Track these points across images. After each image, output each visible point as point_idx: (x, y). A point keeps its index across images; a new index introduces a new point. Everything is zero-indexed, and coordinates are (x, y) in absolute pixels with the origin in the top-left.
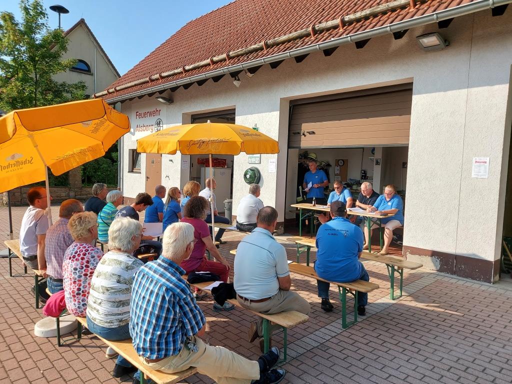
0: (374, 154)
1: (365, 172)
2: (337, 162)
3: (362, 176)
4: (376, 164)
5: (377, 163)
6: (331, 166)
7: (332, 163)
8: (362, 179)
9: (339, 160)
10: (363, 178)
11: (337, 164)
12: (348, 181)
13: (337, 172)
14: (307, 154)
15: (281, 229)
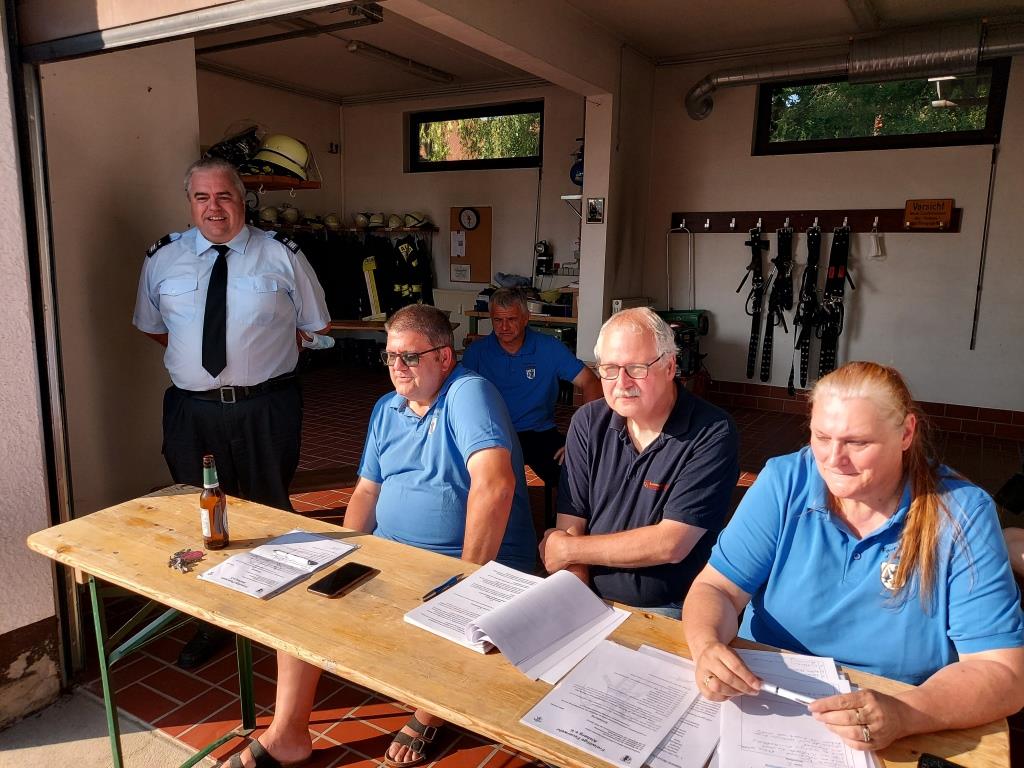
0: (580, 183)
1: (549, 250)
2: (457, 214)
3: (540, 263)
4: (589, 220)
5: (594, 216)
6: (437, 230)
7: (440, 220)
8: (539, 272)
9: (465, 209)
10: (543, 269)
11: (457, 224)
12: (493, 282)
13: (459, 250)
14: (248, 143)
15: (25, 676)
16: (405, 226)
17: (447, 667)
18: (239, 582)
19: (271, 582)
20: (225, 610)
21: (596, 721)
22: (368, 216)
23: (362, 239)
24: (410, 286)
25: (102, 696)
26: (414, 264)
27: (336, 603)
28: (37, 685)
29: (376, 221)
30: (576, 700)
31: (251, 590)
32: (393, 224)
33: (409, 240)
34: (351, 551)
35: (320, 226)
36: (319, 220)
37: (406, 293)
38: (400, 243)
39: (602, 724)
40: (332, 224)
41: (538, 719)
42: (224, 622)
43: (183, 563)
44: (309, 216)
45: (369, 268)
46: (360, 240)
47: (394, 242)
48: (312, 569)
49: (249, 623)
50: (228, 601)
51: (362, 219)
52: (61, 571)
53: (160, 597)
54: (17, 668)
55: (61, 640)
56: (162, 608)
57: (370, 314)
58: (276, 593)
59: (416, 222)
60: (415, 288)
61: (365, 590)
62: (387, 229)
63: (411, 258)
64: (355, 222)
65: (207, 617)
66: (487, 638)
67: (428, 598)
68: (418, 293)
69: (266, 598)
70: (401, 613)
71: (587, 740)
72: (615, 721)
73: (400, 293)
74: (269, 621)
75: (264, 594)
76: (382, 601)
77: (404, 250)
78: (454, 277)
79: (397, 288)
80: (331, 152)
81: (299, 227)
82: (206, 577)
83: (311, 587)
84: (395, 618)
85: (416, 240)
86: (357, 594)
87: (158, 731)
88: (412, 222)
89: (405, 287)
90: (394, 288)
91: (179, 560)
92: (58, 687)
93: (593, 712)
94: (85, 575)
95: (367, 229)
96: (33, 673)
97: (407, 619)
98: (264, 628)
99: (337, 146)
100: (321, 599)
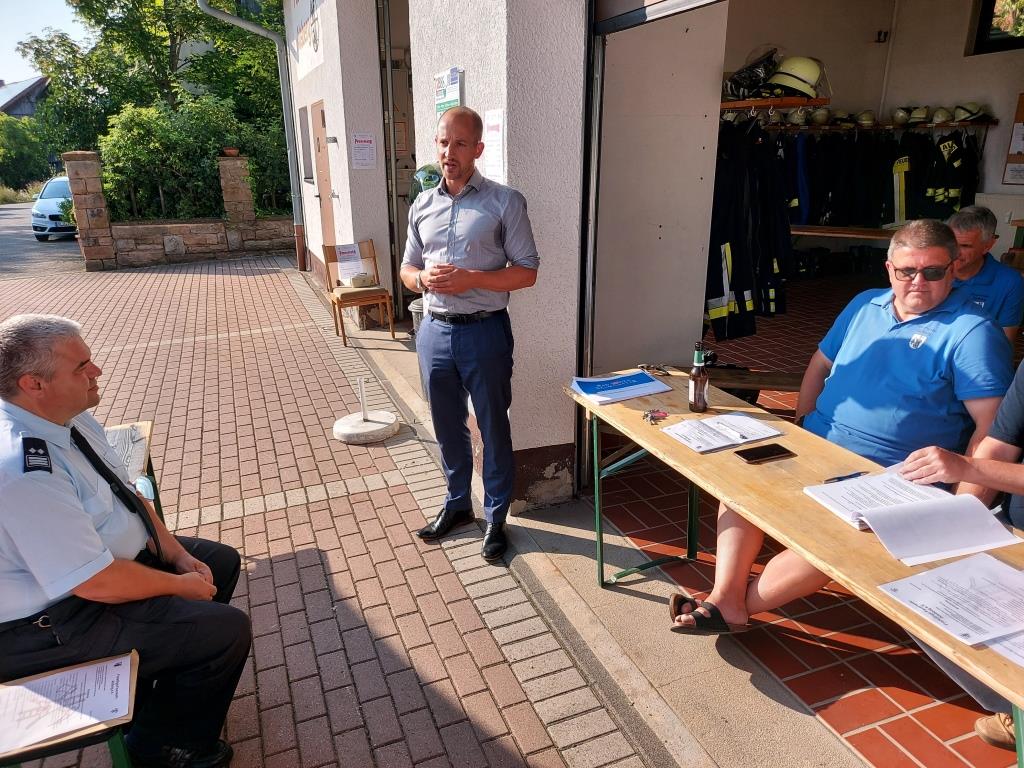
7: (1003, 110)
14: (766, 68)
15: (553, 478)
16: (953, 120)
17: (825, 532)
18: (686, 438)
19: (708, 444)
20: (672, 454)
21: (947, 605)
22: (909, 111)
23: (898, 137)
24: (947, 190)
25: (594, 504)
26: (956, 164)
27: (754, 468)
28: (559, 487)
29: (918, 115)
30: (937, 588)
31: (693, 445)
32: (939, 119)
33: (955, 137)
34: (778, 435)
35: (851, 125)
36: (852, 118)
37: (941, 198)
38: (943, 140)
39: (955, 609)
40: (866, 122)
41: (895, 590)
42: (670, 462)
43: (652, 418)
44: (841, 115)
45: (900, 169)
46: (896, 138)
47: (937, 139)
48: (742, 441)
49: (686, 466)
50: (676, 448)
51: (901, 114)
52: (580, 410)
53: (634, 437)
54: (549, 471)
55: (576, 460)
56: (638, 448)
57: (893, 221)
58: (711, 451)
59: (968, 115)
60: (953, 193)
61: (777, 465)
62: (929, 125)
63: (953, 157)
64: (893, 117)
65: (660, 456)
66: (863, 519)
67: (828, 481)
68: (957, 198)
69: (703, 453)
70: (802, 486)
71: (933, 614)
72: (967, 610)
73: (933, 198)
74: (701, 468)
75: (701, 450)
76: (789, 475)
77: (946, 149)
78: (1008, 179)
79: (930, 192)
80: (879, 41)
81: (827, 128)
82: (665, 430)
83: (737, 452)
84: (796, 490)
85: (964, 136)
86: (770, 467)
87: (627, 538)
88: (962, 115)
89: (941, 191)
90: (926, 192)
91: (650, 415)
92: (570, 493)
93: (948, 599)
94: (591, 413)
95: (906, 125)
96: (558, 478)
97: (806, 491)
98: (696, 471)
99: (886, 34)
100: (742, 461)
